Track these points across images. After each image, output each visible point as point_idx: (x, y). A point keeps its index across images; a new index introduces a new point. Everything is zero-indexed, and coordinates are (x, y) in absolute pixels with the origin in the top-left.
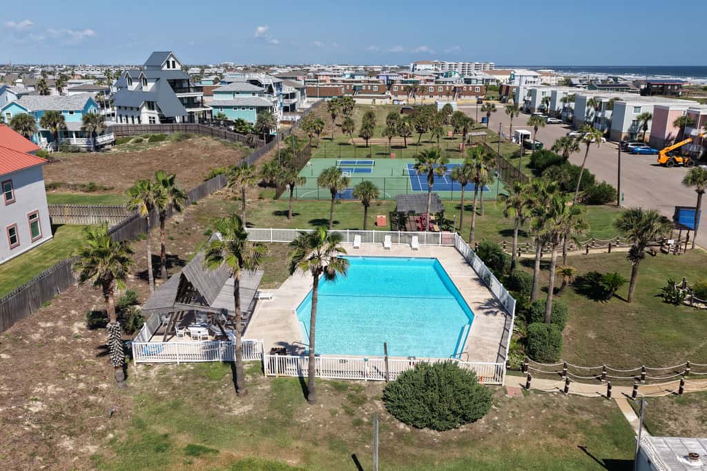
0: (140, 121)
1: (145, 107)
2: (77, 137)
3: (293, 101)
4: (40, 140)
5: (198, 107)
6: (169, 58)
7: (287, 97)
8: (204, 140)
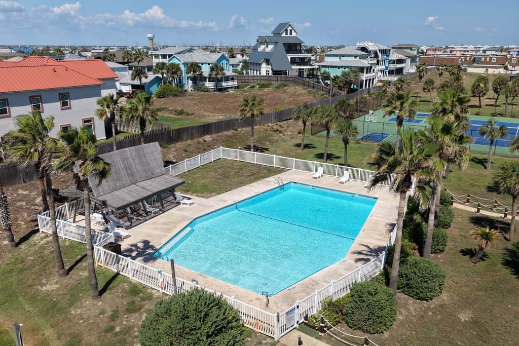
0: (260, 73)
1: (264, 63)
2: (209, 81)
3: (399, 66)
4: (188, 82)
5: (307, 65)
6: (288, 27)
7: (394, 62)
8: (295, 88)
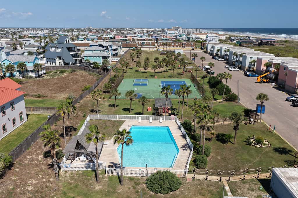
0: (55, 64)
1: (57, 59)
2: (31, 72)
3: (117, 52)
4: (16, 74)
6: (67, 39)
7: (114, 50)
8: (81, 72)
